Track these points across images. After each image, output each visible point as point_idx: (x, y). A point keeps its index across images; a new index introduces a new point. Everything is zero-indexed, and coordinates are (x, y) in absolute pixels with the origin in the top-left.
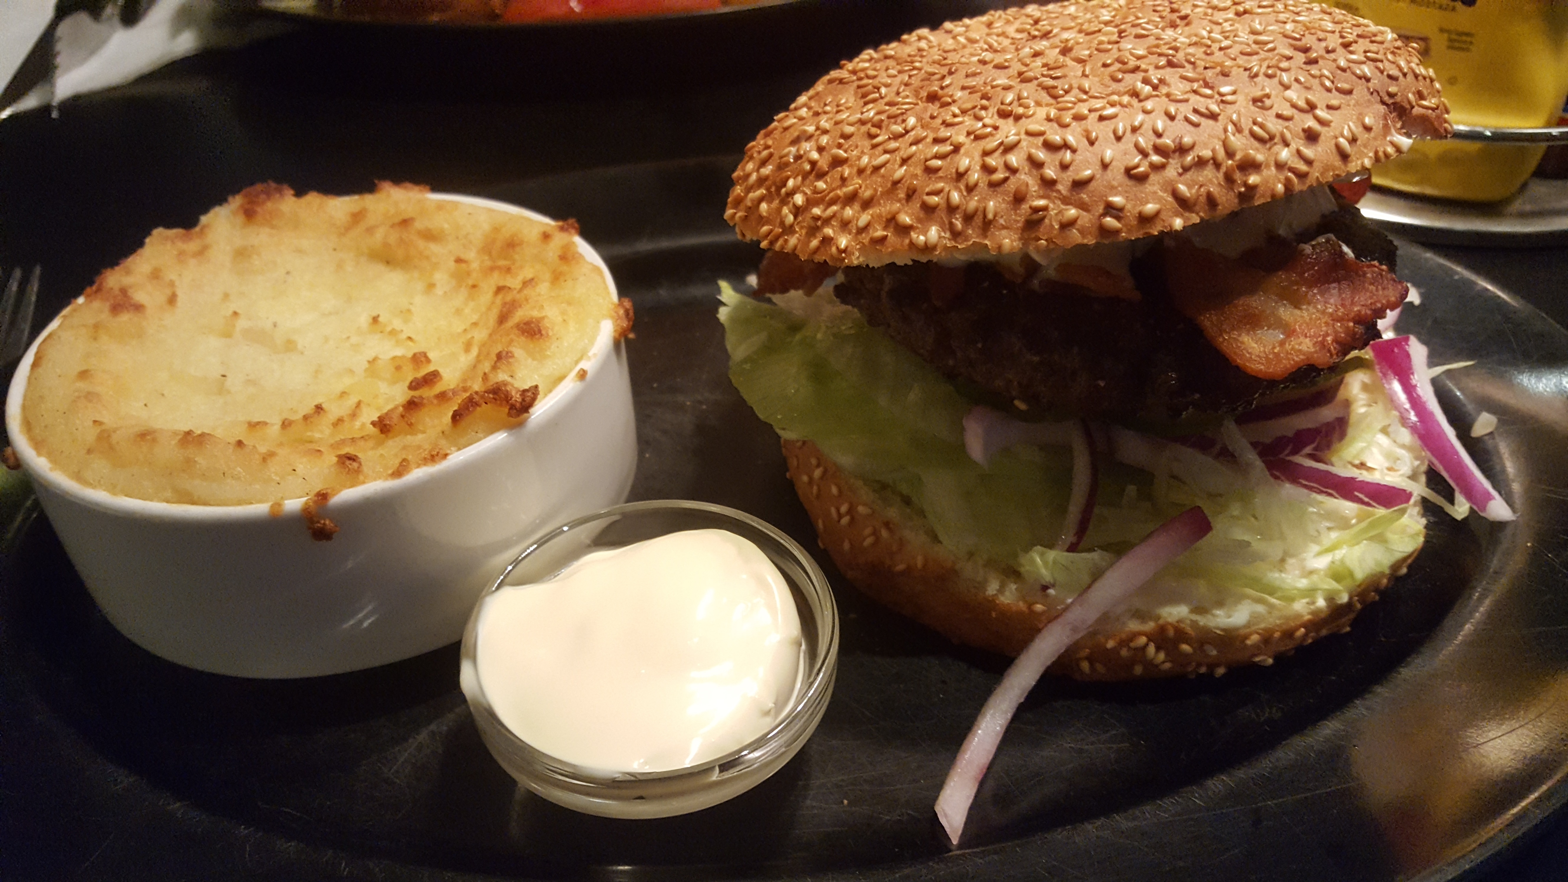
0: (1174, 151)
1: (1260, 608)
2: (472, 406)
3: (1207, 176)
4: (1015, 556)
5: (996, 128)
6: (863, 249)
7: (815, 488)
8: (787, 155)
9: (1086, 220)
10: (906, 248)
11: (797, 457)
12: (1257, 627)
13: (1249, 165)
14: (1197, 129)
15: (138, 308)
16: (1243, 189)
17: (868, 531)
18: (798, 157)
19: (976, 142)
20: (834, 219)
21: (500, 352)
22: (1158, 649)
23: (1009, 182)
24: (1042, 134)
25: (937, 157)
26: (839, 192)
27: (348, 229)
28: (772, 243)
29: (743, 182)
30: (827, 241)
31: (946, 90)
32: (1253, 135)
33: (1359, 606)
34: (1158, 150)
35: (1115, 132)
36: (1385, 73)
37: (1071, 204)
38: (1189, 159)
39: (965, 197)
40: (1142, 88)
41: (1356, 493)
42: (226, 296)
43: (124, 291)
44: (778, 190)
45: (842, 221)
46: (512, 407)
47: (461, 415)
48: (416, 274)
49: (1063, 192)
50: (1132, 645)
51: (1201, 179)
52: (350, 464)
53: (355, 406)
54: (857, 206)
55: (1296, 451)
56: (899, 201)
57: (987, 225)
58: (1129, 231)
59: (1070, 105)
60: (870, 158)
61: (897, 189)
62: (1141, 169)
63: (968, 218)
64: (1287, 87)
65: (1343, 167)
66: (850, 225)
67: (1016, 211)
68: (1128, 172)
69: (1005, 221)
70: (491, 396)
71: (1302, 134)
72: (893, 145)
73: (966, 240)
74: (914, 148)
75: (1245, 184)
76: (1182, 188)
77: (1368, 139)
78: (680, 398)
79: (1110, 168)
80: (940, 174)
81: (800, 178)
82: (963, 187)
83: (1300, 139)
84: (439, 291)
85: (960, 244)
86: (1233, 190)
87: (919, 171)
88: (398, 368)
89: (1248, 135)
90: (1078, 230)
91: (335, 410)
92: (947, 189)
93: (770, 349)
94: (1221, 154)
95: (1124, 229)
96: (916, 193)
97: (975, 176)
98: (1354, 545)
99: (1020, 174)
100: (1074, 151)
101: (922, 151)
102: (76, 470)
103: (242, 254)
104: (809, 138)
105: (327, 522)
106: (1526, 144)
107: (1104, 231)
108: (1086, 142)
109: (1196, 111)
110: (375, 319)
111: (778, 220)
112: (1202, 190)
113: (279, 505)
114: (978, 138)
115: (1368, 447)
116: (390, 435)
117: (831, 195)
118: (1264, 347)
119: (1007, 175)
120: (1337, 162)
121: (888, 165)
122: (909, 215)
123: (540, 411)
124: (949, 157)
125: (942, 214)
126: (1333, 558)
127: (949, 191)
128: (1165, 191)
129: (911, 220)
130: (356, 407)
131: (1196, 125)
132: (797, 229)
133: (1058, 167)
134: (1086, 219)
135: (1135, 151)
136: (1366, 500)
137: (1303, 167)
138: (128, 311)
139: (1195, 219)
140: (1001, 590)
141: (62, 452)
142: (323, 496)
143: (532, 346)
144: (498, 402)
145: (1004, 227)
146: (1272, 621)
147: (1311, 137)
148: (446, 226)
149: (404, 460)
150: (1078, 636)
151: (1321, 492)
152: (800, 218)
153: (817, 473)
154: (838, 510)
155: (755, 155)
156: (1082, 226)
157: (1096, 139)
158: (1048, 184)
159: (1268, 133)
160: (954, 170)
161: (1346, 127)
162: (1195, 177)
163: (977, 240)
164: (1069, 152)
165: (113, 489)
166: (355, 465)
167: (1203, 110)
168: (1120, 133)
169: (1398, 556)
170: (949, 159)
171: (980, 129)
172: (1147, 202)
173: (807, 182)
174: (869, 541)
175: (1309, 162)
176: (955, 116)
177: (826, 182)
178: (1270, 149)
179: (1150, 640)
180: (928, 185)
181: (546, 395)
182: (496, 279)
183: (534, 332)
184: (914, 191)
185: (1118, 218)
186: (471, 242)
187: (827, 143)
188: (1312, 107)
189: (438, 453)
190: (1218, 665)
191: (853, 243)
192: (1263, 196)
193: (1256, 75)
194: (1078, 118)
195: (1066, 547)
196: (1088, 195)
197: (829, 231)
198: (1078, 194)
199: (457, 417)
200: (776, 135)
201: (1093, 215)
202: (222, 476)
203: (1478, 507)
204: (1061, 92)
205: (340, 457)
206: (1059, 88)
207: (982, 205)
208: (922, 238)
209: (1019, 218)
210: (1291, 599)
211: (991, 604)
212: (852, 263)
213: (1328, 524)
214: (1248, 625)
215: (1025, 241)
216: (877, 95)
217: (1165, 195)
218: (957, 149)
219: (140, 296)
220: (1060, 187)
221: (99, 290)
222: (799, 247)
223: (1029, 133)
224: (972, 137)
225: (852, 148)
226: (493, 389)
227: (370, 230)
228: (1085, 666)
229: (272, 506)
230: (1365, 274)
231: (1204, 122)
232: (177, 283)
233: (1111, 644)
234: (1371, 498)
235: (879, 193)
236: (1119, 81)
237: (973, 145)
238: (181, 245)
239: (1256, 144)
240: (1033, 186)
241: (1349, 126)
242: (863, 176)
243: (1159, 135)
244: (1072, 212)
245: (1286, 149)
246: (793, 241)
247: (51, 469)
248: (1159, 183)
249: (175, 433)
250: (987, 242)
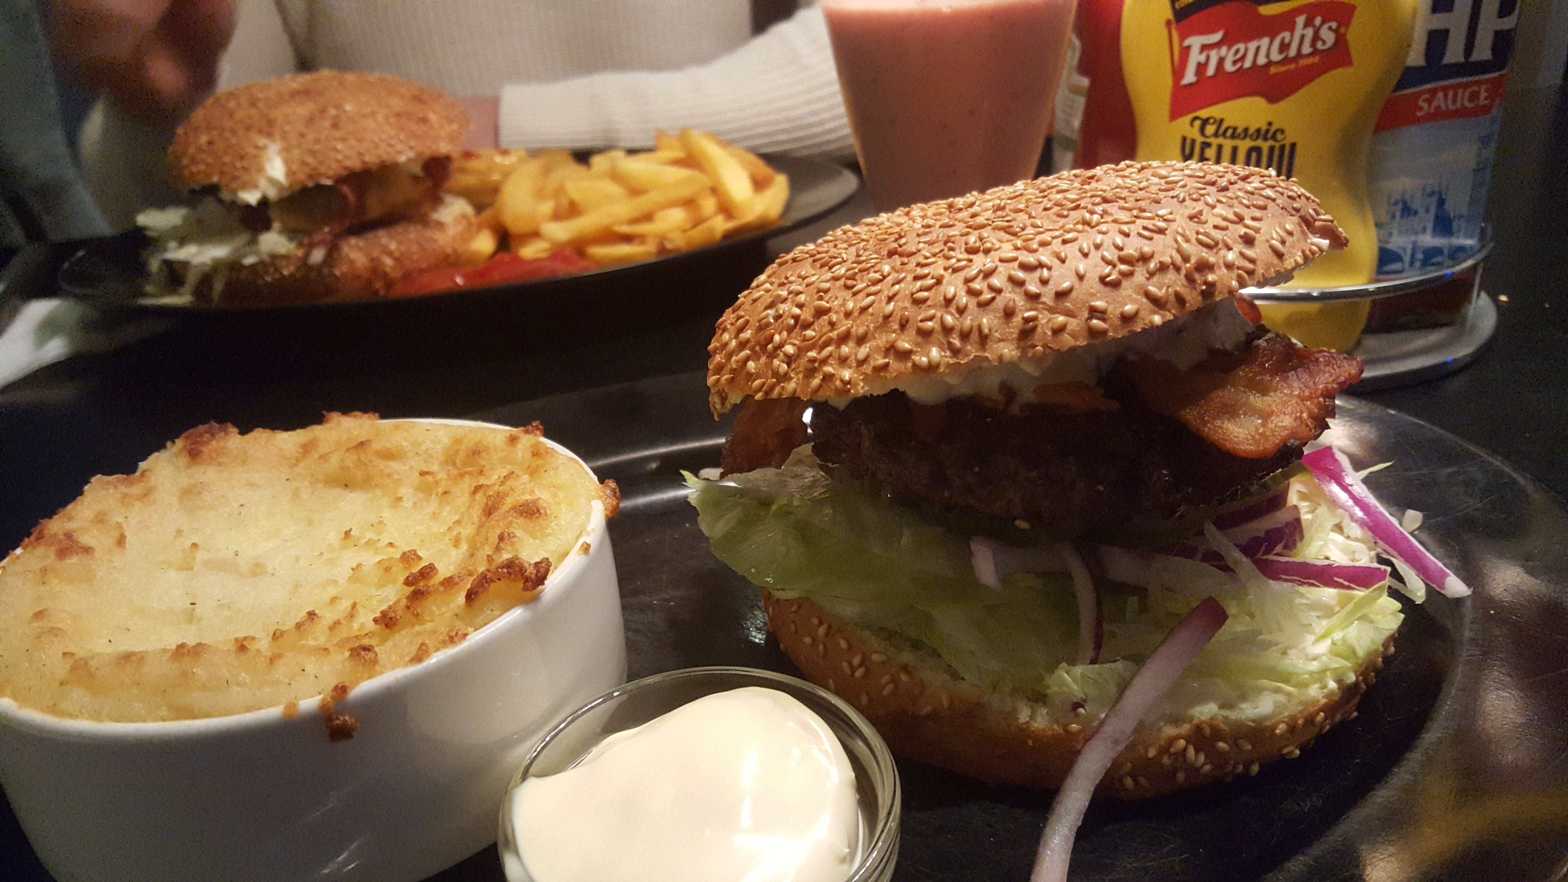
0: (1138, 260)
1: (1280, 698)
2: (486, 582)
3: (1171, 278)
4: (1041, 679)
5: (970, 261)
6: (866, 379)
7: (821, 647)
8: (766, 317)
9: (1075, 324)
10: (910, 370)
11: (794, 622)
12: (1282, 716)
13: (1204, 267)
14: (1152, 242)
15: (87, 550)
16: (1204, 287)
17: (885, 679)
18: (778, 317)
19: (956, 274)
20: (831, 358)
21: (502, 533)
22: (1197, 751)
23: (996, 301)
24: (1015, 259)
25: (921, 290)
26: (831, 335)
27: (298, 461)
28: (767, 393)
29: (722, 351)
30: (828, 378)
31: (904, 247)
32: (1200, 242)
33: (1364, 686)
34: (1122, 260)
35: (1081, 250)
36: (1285, 195)
37: (1058, 313)
38: (1152, 265)
39: (957, 319)
40: (1091, 219)
41: (1336, 579)
42: (179, 532)
43: (69, 536)
44: (764, 347)
45: (839, 358)
46: (527, 580)
47: (476, 593)
48: (378, 492)
49: (1048, 303)
50: (1172, 750)
51: (1167, 281)
52: (366, 654)
53: (350, 608)
54: (851, 344)
55: (1268, 551)
56: (894, 332)
57: (984, 339)
58: (1115, 330)
59: (1030, 236)
60: (855, 302)
61: (889, 322)
62: (1112, 277)
63: (965, 336)
64: (1213, 207)
65: (1280, 264)
66: (849, 361)
67: (1008, 324)
68: (1102, 280)
69: (1000, 334)
70: (505, 570)
71: (1240, 240)
72: (874, 289)
73: (967, 355)
74: (897, 287)
75: (1206, 283)
76: (1152, 289)
77: (1294, 242)
78: (645, 599)
79: (1086, 279)
80: (929, 303)
81: (785, 333)
82: (954, 311)
83: (1239, 244)
84: (407, 503)
85: (961, 360)
86: (1195, 289)
87: (907, 304)
88: (387, 570)
89: (1196, 243)
90: (1068, 334)
91: (328, 616)
92: (939, 315)
93: (747, 524)
94: (1178, 259)
95: (1111, 330)
96: (910, 322)
97: (964, 300)
98: (1346, 627)
99: (1006, 293)
100: (1050, 269)
101: (905, 289)
102: (51, 704)
103: (189, 493)
104: (784, 300)
105: (347, 718)
106: (1357, 300)
107: (1093, 333)
108: (1058, 262)
109: (1145, 228)
110: (347, 534)
111: (770, 372)
112: (1170, 290)
113: (294, 705)
114: (955, 271)
115: (1325, 545)
116: (396, 628)
117: (823, 339)
118: (1248, 430)
119: (993, 295)
120: (1276, 261)
121: (874, 305)
122: (908, 342)
123: (554, 583)
124: (934, 288)
125: (939, 336)
126: (1333, 640)
127: (942, 316)
128: (1138, 294)
129: (910, 345)
130: (352, 608)
131: (1151, 239)
132: (793, 375)
133: (1038, 283)
134: (1073, 324)
135: (1103, 264)
136: (1346, 583)
137: (1250, 266)
138: (77, 554)
139: (1170, 317)
140: (1032, 717)
141: (30, 688)
142: (341, 690)
143: (531, 525)
144: (513, 576)
145: (1000, 340)
146: (1293, 709)
147: (1248, 241)
148: (405, 444)
149: (422, 644)
150: (1120, 748)
151: (1303, 584)
152: (794, 366)
153: (822, 631)
154: (850, 664)
155: (729, 326)
156: (1072, 331)
157: (1066, 257)
158: (1033, 298)
159: (1213, 240)
160: (942, 298)
161: (1274, 232)
162: (1161, 280)
163: (978, 354)
164: (1045, 270)
165: (97, 716)
166: (371, 655)
167: (1151, 227)
168: (1086, 250)
169: (1387, 634)
170: (933, 290)
171: (955, 263)
172: (1126, 305)
173: (793, 335)
174: (889, 688)
175: (1252, 261)
176: (926, 258)
177: (814, 330)
178: (1217, 253)
179: (1188, 742)
180: (919, 315)
181: (556, 568)
182: (467, 484)
183: (533, 511)
184: (907, 321)
185: (1104, 320)
186: (431, 456)
187: (805, 300)
188: (1240, 219)
189: (457, 633)
190: (1253, 762)
191: (855, 375)
192: (1220, 293)
193: (1184, 200)
194: (1043, 244)
195: (1088, 661)
196: (1071, 303)
197: (828, 369)
198: (1063, 303)
199: (471, 596)
200: (747, 306)
201: (1080, 320)
202: (226, 683)
203: (1438, 586)
204: (1018, 229)
205: (352, 650)
206: (1015, 227)
207: (976, 323)
208: (924, 359)
209: (1012, 330)
210: (1306, 685)
211: (1024, 732)
212: (858, 392)
213: (1317, 614)
214: (1274, 714)
215: (1024, 351)
216: (840, 259)
217: (1139, 297)
218: (939, 281)
219: (85, 539)
220: (1043, 299)
221: (40, 537)
222: (798, 389)
223: (1002, 261)
224: (950, 271)
225: (833, 299)
226: (506, 564)
227: (324, 457)
228: (1129, 782)
229: (286, 708)
230: (1317, 359)
231: (1155, 236)
232: (124, 526)
233: (1152, 753)
234: (1350, 582)
235: (872, 329)
236: (1066, 216)
237: (953, 277)
238: (123, 489)
239: (1204, 249)
240: (1020, 301)
241: (1276, 231)
242: (852, 317)
243: (1121, 249)
244: (1061, 319)
245: (1231, 252)
246: (791, 386)
247: (20, 708)
248: (1131, 288)
249: (165, 650)
250: (986, 354)
